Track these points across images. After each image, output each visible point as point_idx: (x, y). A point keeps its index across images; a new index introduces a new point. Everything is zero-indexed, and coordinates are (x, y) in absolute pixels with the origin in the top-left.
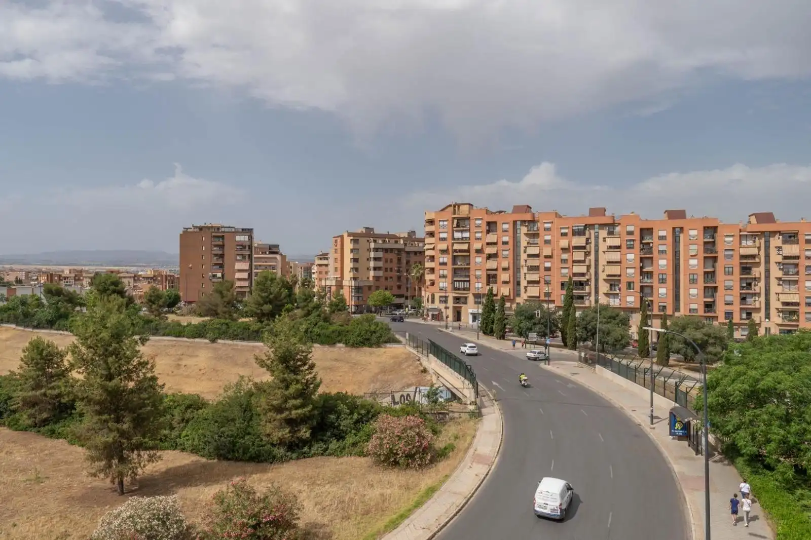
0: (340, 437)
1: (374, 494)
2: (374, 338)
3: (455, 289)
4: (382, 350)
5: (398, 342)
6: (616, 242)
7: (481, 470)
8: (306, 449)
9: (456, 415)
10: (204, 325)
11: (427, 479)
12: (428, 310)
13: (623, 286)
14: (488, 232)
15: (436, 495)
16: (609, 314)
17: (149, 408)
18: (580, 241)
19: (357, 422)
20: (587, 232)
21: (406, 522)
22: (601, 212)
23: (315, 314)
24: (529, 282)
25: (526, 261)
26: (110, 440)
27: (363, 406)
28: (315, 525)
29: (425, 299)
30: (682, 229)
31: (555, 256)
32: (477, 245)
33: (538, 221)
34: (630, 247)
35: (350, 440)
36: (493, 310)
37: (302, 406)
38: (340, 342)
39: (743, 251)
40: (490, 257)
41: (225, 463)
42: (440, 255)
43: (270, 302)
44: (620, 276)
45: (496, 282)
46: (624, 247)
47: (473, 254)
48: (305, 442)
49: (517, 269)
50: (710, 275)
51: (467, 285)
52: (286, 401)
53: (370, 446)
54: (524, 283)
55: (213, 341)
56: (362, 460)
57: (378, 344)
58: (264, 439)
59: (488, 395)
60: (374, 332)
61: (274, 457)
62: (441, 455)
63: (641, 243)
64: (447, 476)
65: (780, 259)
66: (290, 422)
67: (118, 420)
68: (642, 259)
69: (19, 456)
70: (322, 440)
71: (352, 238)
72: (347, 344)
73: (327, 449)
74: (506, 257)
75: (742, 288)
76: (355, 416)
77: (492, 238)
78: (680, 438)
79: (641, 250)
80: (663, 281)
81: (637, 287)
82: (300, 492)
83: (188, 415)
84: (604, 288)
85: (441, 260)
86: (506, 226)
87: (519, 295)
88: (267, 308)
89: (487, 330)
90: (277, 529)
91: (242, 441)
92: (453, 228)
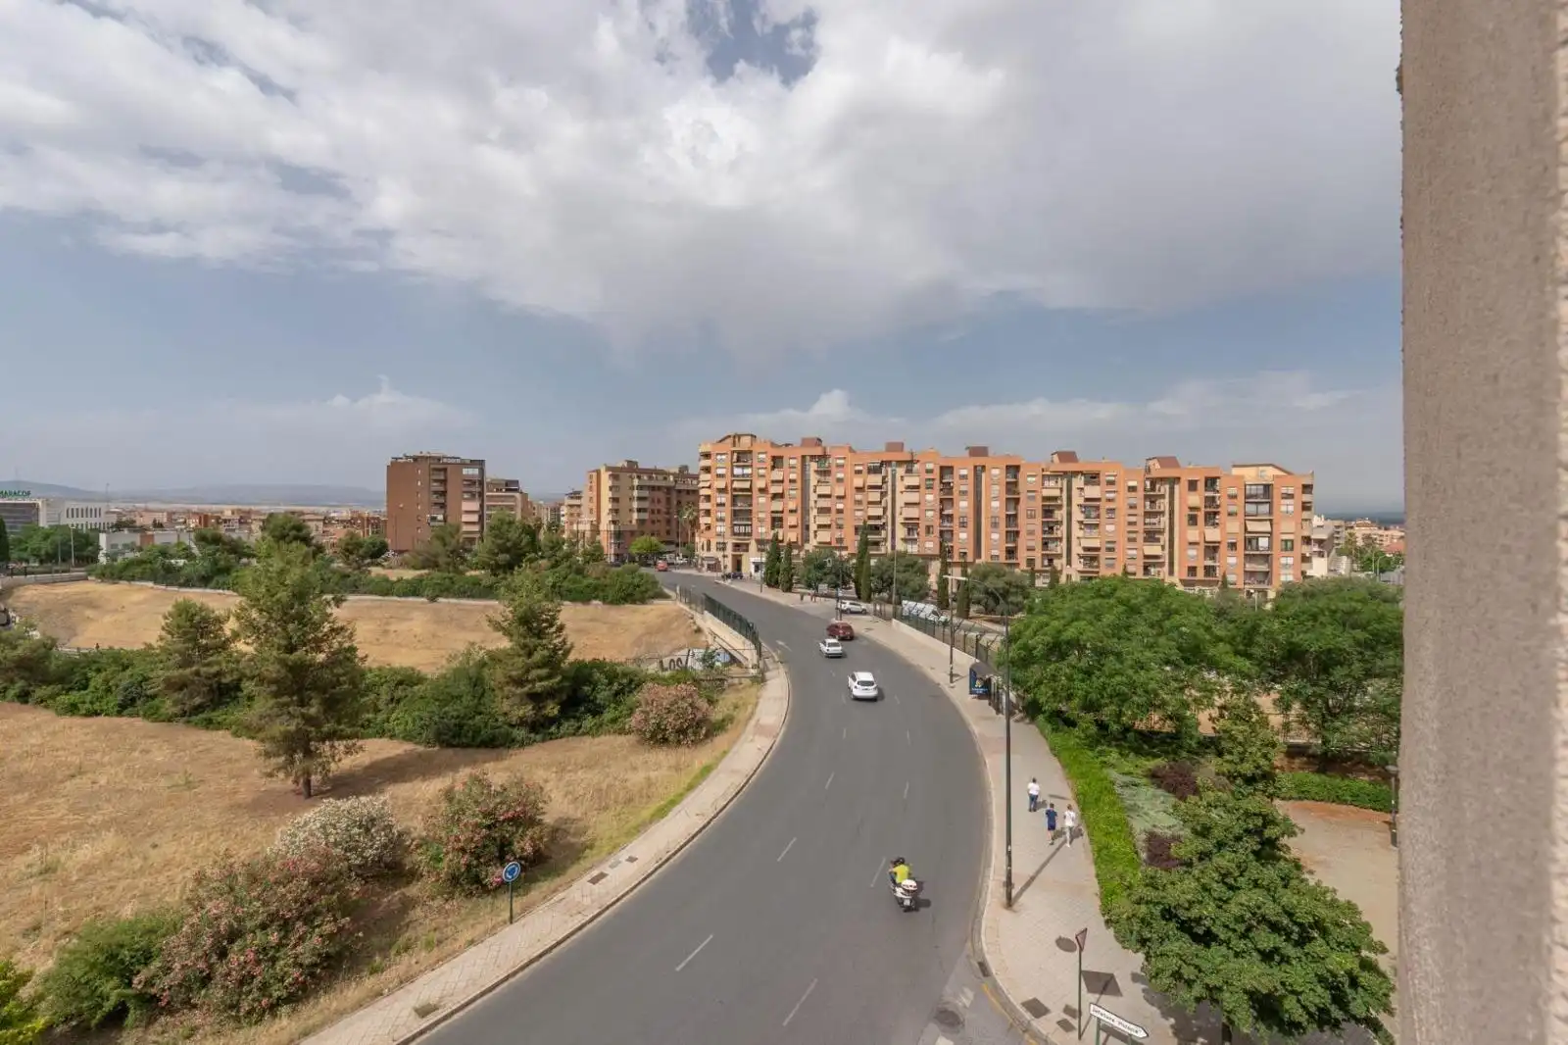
0: (596, 712)
1: (637, 778)
2: (637, 595)
3: (735, 534)
4: (647, 607)
5: (666, 597)
6: (915, 481)
7: (763, 744)
8: (553, 729)
9: (736, 681)
10: (420, 579)
11: (701, 756)
12: (703, 559)
13: (922, 529)
14: (773, 468)
15: (713, 774)
16: (904, 562)
17: (346, 686)
18: (876, 479)
19: (617, 694)
20: (883, 469)
21: (678, 808)
22: (899, 447)
23: (565, 564)
24: (820, 526)
25: (816, 502)
26: (292, 728)
27: (625, 675)
28: (566, 820)
29: (700, 546)
30: (984, 467)
31: (848, 497)
32: (761, 484)
33: (830, 456)
34: (930, 487)
35: (607, 715)
36: (779, 559)
37: (549, 677)
38: (596, 598)
39: (1046, 493)
40: (775, 496)
41: (450, 752)
42: (717, 494)
43: (507, 550)
44: (918, 519)
45: (781, 527)
46: (923, 486)
47: (755, 493)
48: (552, 721)
49: (805, 511)
50: (1012, 519)
51: (748, 529)
52: (528, 671)
53: (633, 721)
54: (813, 527)
55: (433, 599)
56: (622, 739)
57: (643, 601)
58: (501, 719)
59: (773, 657)
60: (638, 586)
61: (513, 740)
62: (716, 728)
63: (941, 482)
64: (725, 753)
65: (1082, 502)
66: (536, 698)
67: (302, 703)
68: (941, 501)
69: (160, 755)
70: (574, 717)
71: (611, 473)
72: (604, 600)
73: (580, 727)
74: (792, 498)
75: (1044, 532)
76: (616, 686)
77: (777, 475)
78: (980, 697)
79: (941, 490)
80: (963, 525)
81: (937, 530)
82: (546, 781)
83: (399, 693)
84: (901, 532)
85: (719, 501)
86: (792, 462)
87: (807, 541)
88: (503, 557)
89: (772, 581)
90: (518, 827)
91: (470, 722)
92: (732, 462)
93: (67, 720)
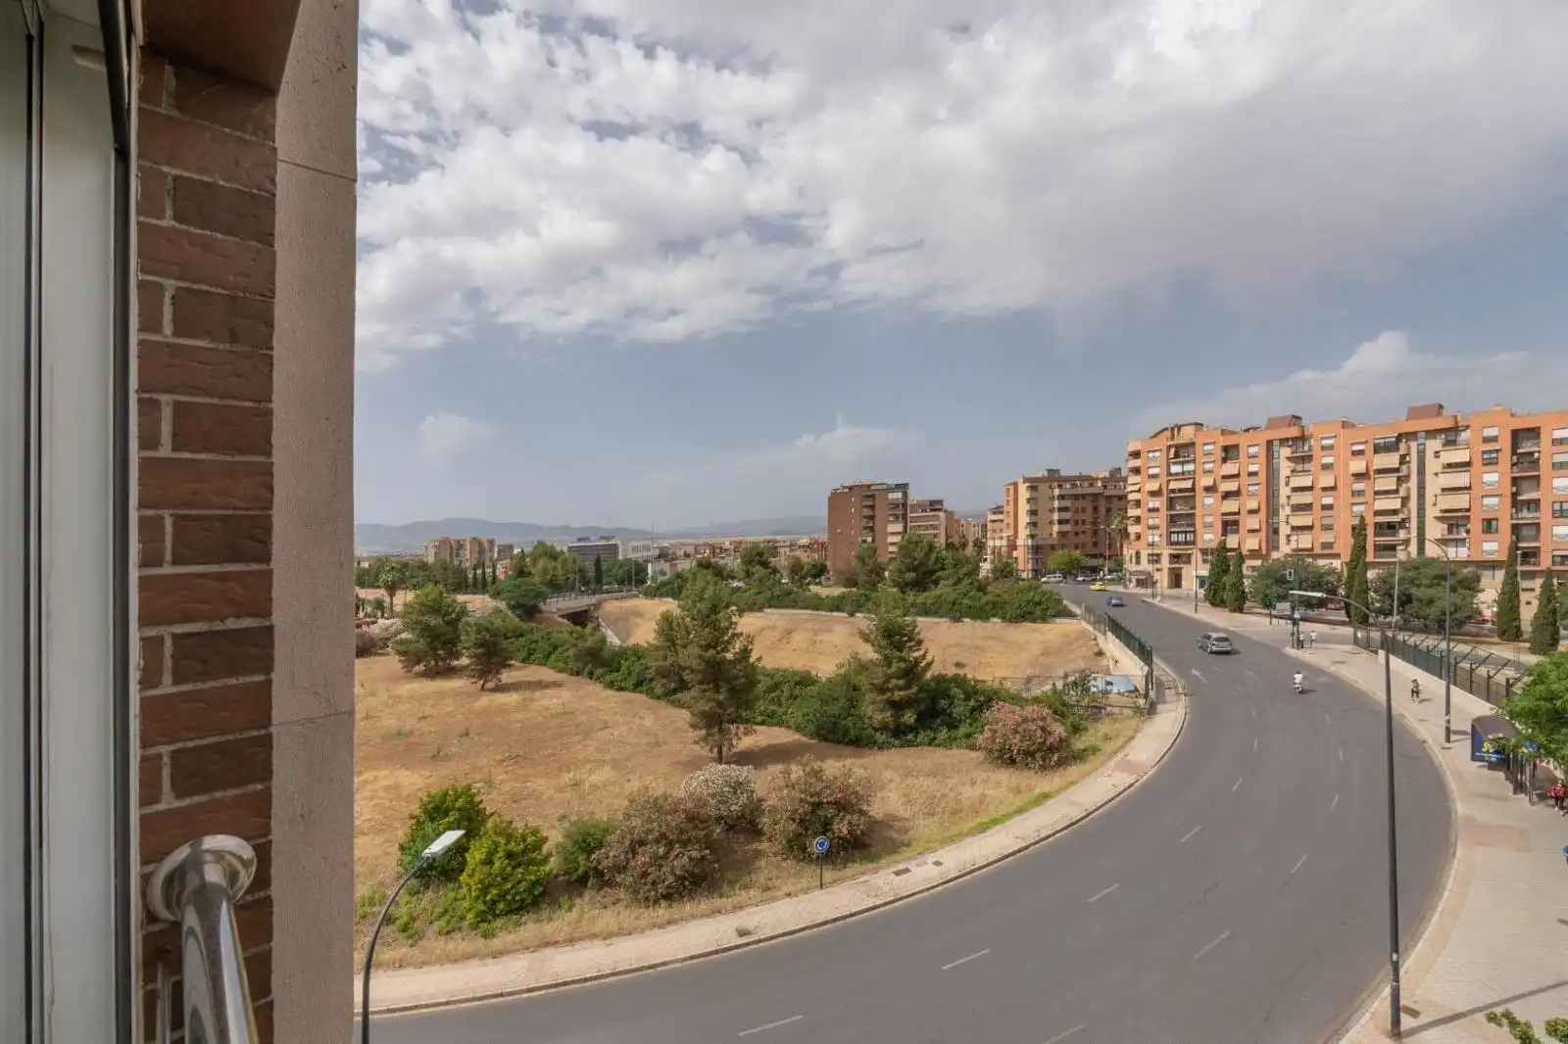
0: (953, 725)
1: (970, 793)
2: (1038, 611)
3: (1172, 544)
4: (1047, 626)
5: (1071, 615)
6: (1462, 456)
7: (1123, 779)
8: (910, 737)
9: (1116, 710)
10: (842, 597)
11: (1043, 783)
12: (1131, 573)
13: (1475, 526)
14: (1225, 460)
15: (1050, 802)
16: (1432, 572)
17: (743, 680)
18: (1391, 460)
19: (973, 710)
20: (1402, 446)
21: (998, 827)
22: (1433, 411)
23: (966, 581)
24: (1294, 528)
25: (1289, 497)
26: (707, 709)
27: (983, 692)
28: (896, 818)
29: (1128, 558)
31: (1340, 486)
32: (1208, 481)
33: (1311, 437)
34: (1490, 462)
35: (963, 730)
36: (1226, 571)
37: (908, 687)
38: (995, 616)
40: (1227, 495)
41: (824, 744)
42: (1149, 498)
43: (915, 569)
44: (1468, 510)
45: (1237, 532)
46: (1477, 462)
47: (1199, 493)
48: (911, 729)
49: (1272, 510)
51: (1190, 537)
52: (888, 681)
53: (980, 739)
54: (1284, 530)
55: (852, 615)
56: (974, 754)
57: (1044, 619)
58: (866, 721)
59: (1176, 687)
60: (1039, 604)
61: (875, 742)
62: (1080, 757)
63: (1514, 452)
64: (1072, 783)
66: (897, 706)
67: (717, 690)
68: (1515, 481)
69: (648, 721)
70: (931, 729)
71: (1028, 484)
72: (1003, 618)
73: (935, 738)
74: (1253, 495)
76: (972, 703)
77: (1230, 468)
78: (1492, 766)
79: (1513, 465)
80: (1561, 514)
81: (1505, 526)
82: (891, 781)
83: (796, 692)
84: (1435, 530)
85: (1151, 505)
86: (1253, 450)
87: (1277, 548)
88: (910, 576)
89: (1215, 599)
90: (839, 811)
91: (844, 722)
92: (1168, 459)
93: (609, 692)
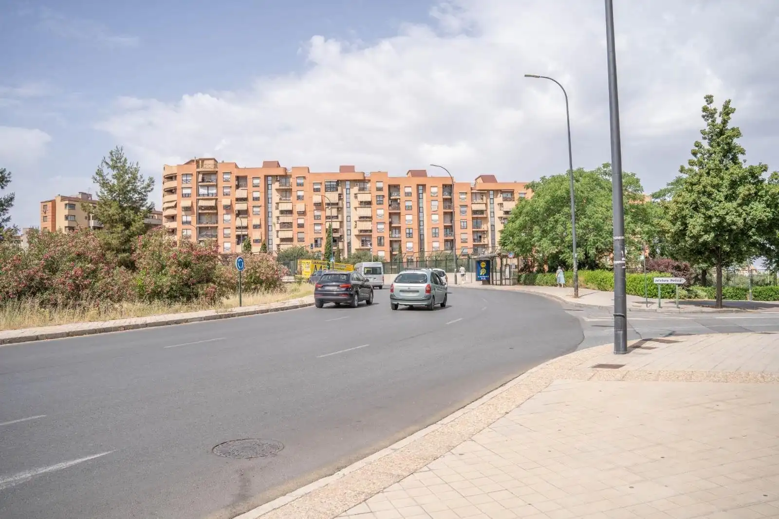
6: (366, 197)
13: (375, 241)
14: (238, 187)
18: (333, 197)
20: (339, 188)
22: (350, 169)
24: (282, 239)
25: (278, 218)
30: (424, 186)
31: (308, 213)
32: (226, 201)
33: (290, 176)
34: (380, 203)
39: (476, 207)
40: (239, 213)
42: (183, 213)
44: (371, 231)
46: (374, 202)
47: (221, 211)
49: (268, 226)
50: (449, 229)
54: (277, 240)
63: (389, 199)
65: (501, 214)
68: (390, 214)
74: (257, 214)
75: (474, 240)
77: (241, 193)
79: (390, 205)
80: (410, 235)
81: (387, 242)
84: (355, 244)
85: (184, 219)
86: (256, 181)
92: (197, 182)
